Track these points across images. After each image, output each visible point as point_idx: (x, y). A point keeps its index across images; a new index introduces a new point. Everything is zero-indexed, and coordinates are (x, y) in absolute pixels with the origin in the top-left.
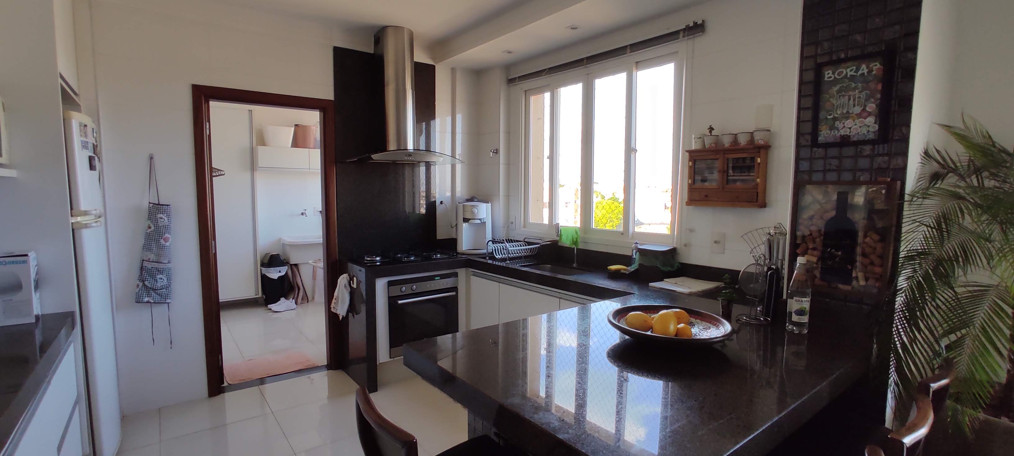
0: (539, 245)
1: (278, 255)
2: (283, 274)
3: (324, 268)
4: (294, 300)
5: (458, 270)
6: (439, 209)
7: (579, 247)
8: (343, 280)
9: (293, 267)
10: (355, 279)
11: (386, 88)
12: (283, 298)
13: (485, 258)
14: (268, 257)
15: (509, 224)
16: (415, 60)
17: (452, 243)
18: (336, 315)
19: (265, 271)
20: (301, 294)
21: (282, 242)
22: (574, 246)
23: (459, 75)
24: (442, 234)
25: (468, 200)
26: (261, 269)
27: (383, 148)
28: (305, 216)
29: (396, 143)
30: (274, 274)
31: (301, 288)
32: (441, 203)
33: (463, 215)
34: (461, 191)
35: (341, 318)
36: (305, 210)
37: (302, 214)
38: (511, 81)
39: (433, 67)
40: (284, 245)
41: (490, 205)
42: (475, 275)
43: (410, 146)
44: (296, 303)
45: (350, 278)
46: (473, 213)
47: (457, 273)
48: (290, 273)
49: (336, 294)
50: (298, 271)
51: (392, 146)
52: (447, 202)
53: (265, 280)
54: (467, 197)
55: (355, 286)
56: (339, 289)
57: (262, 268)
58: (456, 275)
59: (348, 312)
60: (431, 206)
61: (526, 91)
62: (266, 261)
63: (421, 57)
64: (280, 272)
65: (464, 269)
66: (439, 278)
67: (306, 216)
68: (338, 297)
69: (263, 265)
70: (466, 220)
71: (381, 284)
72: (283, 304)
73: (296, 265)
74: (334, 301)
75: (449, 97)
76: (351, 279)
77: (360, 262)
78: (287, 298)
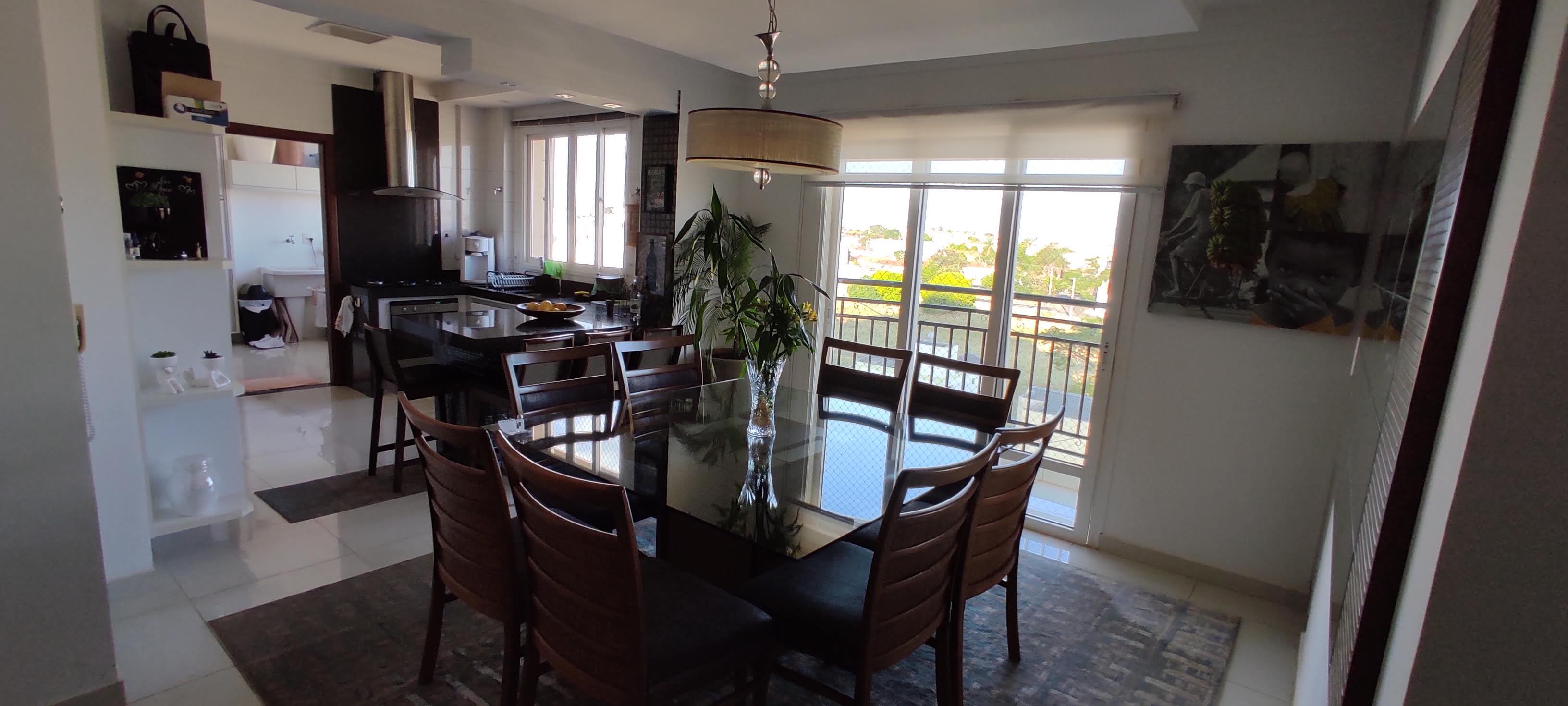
0: (532, 278)
1: (260, 286)
2: (266, 307)
3: (326, 293)
4: (281, 337)
5: (458, 297)
6: (444, 242)
7: (563, 279)
8: (346, 301)
9: (279, 301)
10: (359, 300)
11: (386, 129)
12: (268, 335)
13: (485, 287)
14: (249, 287)
15: (513, 258)
16: (415, 97)
17: (457, 274)
18: (339, 333)
19: (244, 303)
20: (289, 332)
21: (263, 272)
22: (558, 278)
23: (463, 112)
24: (446, 265)
25: (472, 234)
26: (238, 302)
27: (385, 183)
28: (291, 243)
29: (396, 180)
30: (257, 307)
31: (290, 325)
32: (447, 236)
33: (466, 247)
34: (467, 226)
35: (345, 335)
36: (292, 236)
37: (288, 241)
38: (515, 123)
39: (437, 104)
40: (266, 275)
41: (492, 240)
42: (475, 301)
43: (411, 183)
44: (284, 341)
45: (353, 298)
46: (474, 246)
47: (457, 299)
48: (275, 309)
49: (339, 313)
50: (285, 305)
51: (393, 183)
52: (453, 233)
53: (244, 314)
54: (473, 231)
55: (358, 305)
56: (343, 308)
57: (240, 300)
58: (456, 301)
59: (352, 330)
60: (437, 239)
61: (528, 135)
62: (245, 292)
63: (421, 94)
64: (263, 305)
65: (464, 296)
66: (439, 302)
67: (293, 244)
68: (341, 317)
69: (241, 296)
70: (468, 253)
71: (383, 305)
72: (267, 341)
73: (282, 299)
74: (338, 319)
75: (453, 133)
76: (355, 299)
77: (362, 284)
78: (272, 334)
